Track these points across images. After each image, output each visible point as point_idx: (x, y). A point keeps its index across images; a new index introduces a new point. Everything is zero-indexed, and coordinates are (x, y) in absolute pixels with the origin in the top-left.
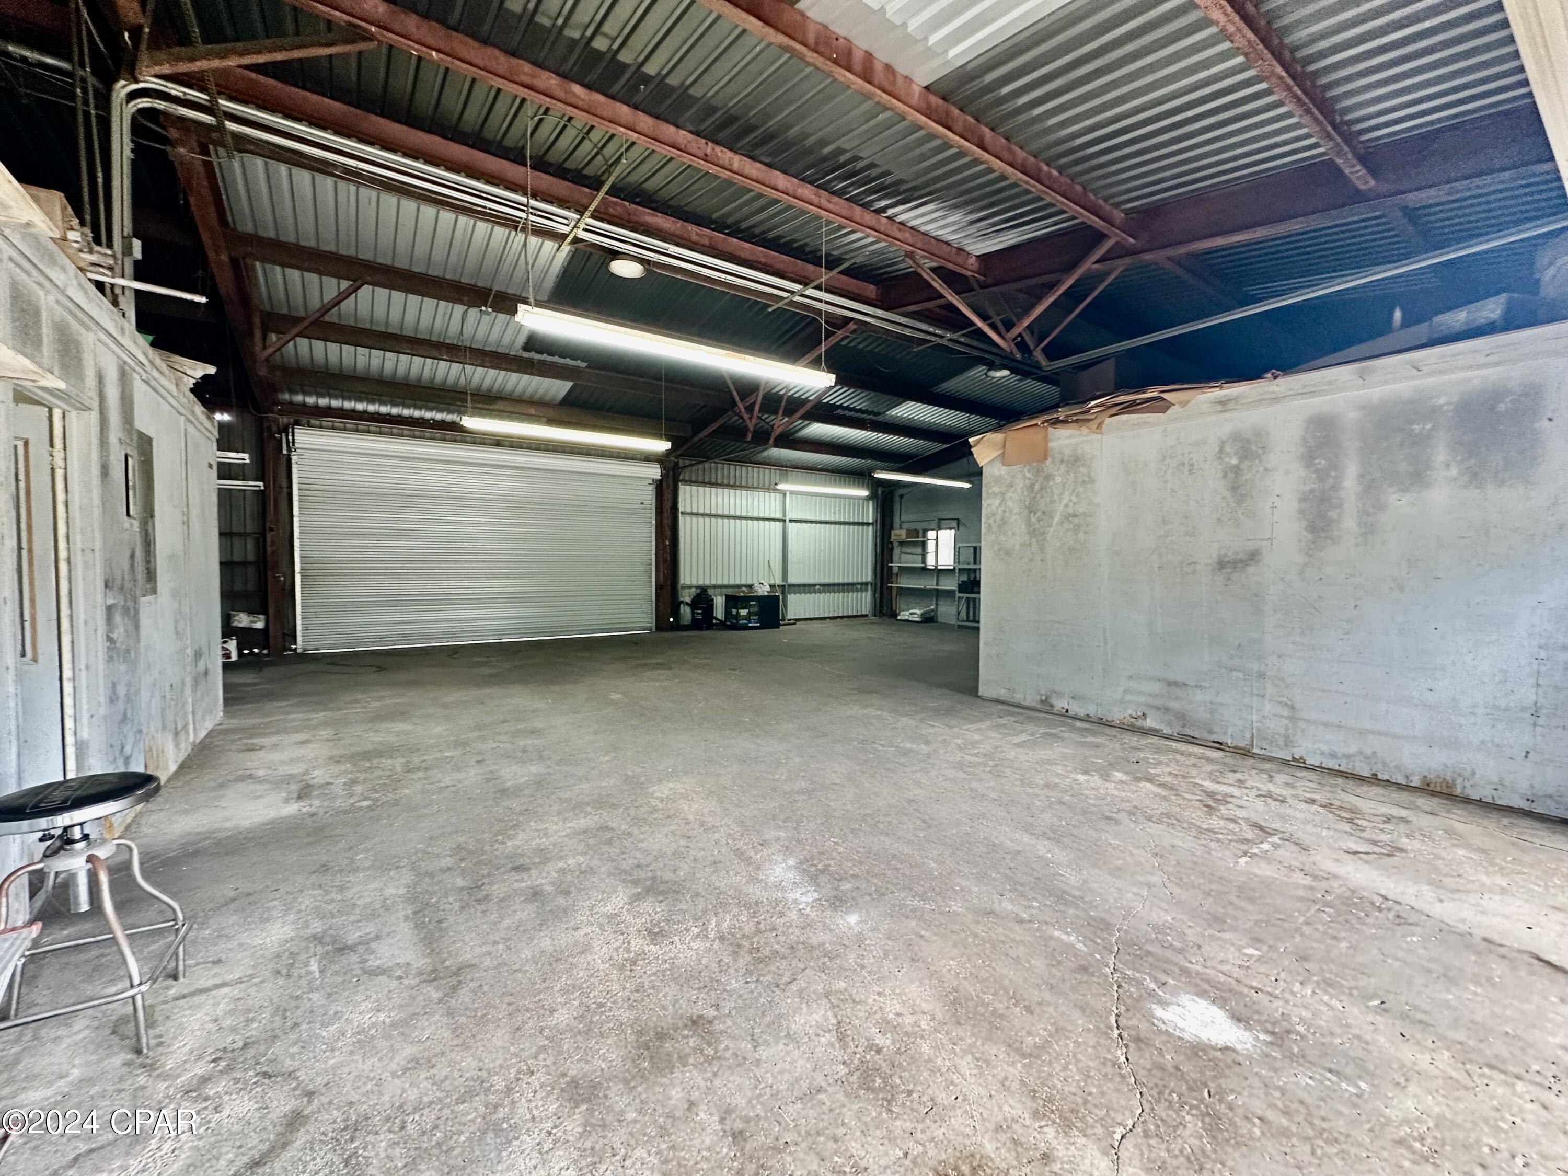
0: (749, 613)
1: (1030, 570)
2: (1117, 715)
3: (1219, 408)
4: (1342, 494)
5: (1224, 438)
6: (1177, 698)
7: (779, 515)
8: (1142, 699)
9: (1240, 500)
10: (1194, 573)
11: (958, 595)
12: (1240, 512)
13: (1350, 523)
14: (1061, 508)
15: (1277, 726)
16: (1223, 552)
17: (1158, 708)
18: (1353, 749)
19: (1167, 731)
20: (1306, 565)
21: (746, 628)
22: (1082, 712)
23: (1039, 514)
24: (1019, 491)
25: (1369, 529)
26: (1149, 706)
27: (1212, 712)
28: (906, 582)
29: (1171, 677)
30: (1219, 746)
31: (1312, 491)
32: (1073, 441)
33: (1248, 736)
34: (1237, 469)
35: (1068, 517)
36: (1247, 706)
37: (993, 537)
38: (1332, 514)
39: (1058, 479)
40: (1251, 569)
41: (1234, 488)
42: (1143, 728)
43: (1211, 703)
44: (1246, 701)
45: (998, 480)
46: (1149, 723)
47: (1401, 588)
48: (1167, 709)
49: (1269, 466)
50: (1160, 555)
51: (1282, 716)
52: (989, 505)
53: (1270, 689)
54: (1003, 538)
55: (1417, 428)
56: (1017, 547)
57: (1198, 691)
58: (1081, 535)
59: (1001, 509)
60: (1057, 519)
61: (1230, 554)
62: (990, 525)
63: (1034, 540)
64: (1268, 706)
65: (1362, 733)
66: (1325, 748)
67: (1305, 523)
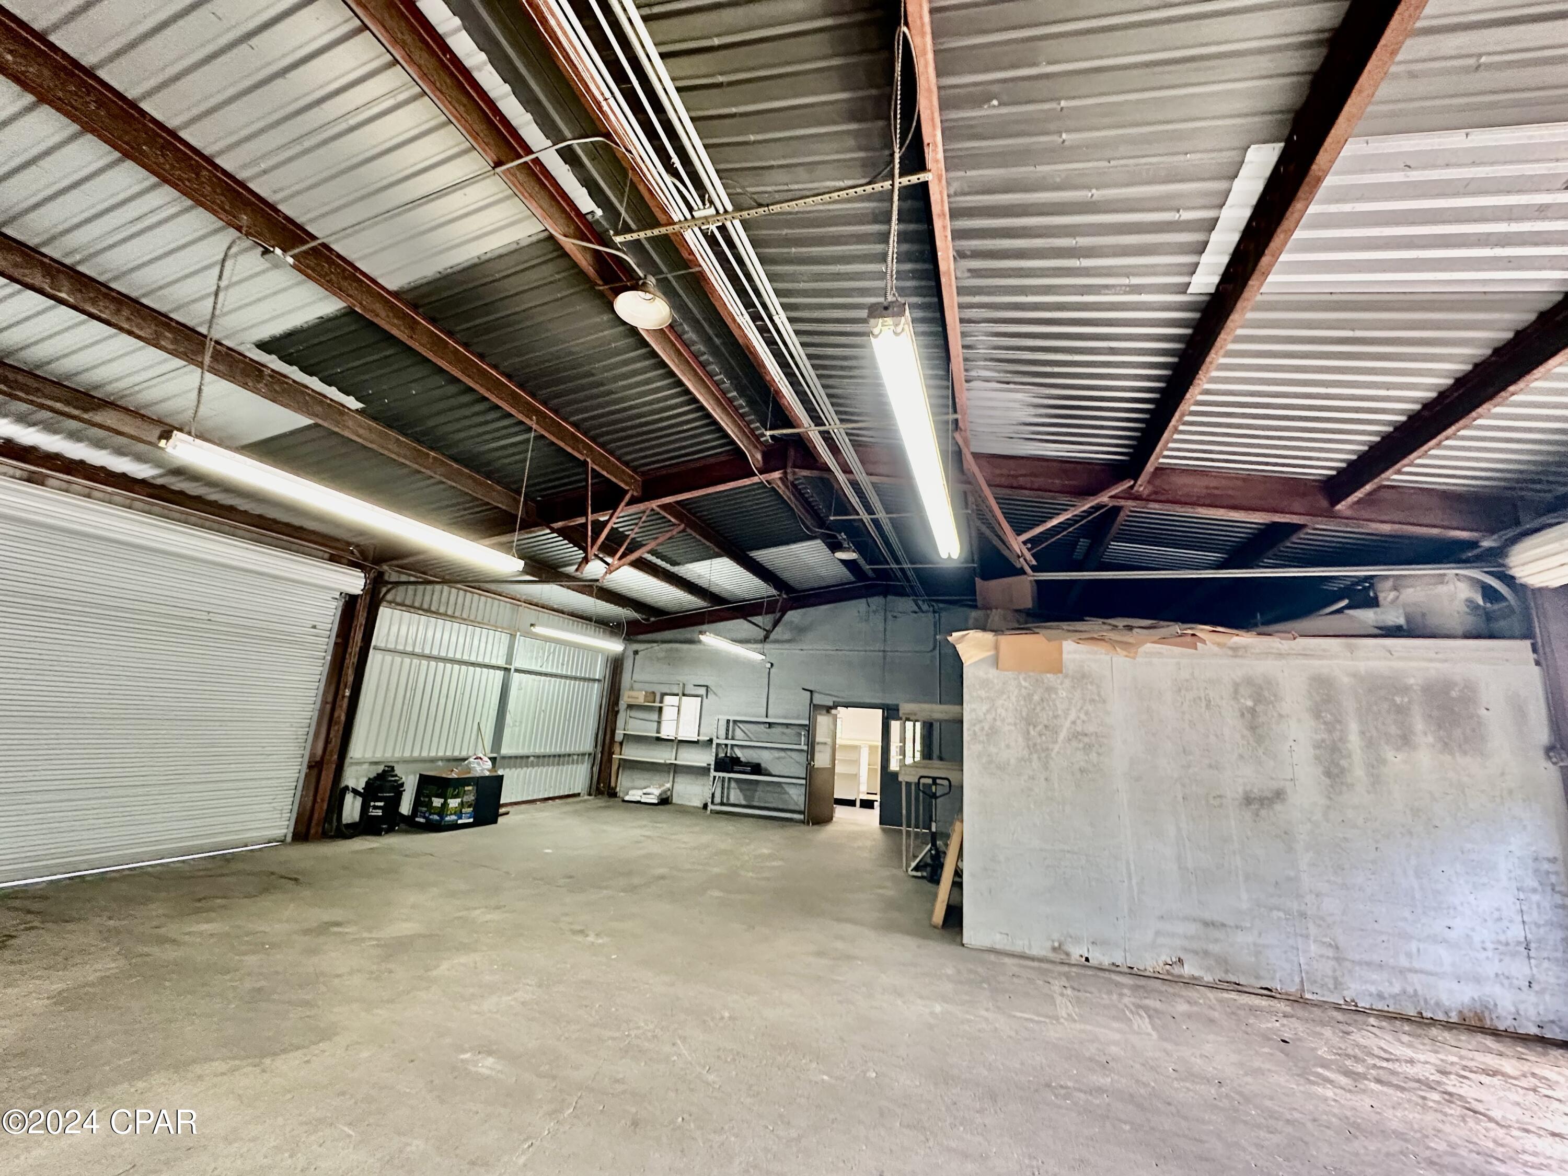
0: (462, 804)
1: (1031, 789)
2: (1151, 962)
3: (1230, 653)
4: (1349, 746)
5: (1238, 680)
6: (1216, 941)
7: (501, 662)
8: (1178, 942)
9: (1260, 740)
10: (1221, 806)
11: (713, 773)
12: (1261, 751)
13: (1359, 772)
14: (1067, 724)
15: (1326, 968)
16: (1248, 788)
17: (1196, 953)
18: (1396, 989)
19: (1208, 978)
20: (1329, 807)
21: (455, 827)
22: (1106, 962)
23: (1040, 727)
24: (1013, 699)
25: (1376, 781)
26: (1185, 950)
27: (1257, 954)
28: (632, 753)
29: (1207, 916)
30: (1269, 993)
31: (1323, 741)
32: (1077, 656)
33: (1297, 980)
34: (1253, 711)
35: (1076, 736)
36: (1292, 947)
37: (979, 747)
38: (1343, 763)
39: (1063, 693)
40: (1278, 807)
41: (1253, 728)
42: (1181, 976)
43: (1255, 944)
44: (1291, 942)
45: (985, 683)
46: (1188, 970)
47: (1410, 833)
48: (1206, 953)
49: (1283, 713)
50: (1183, 785)
51: (1328, 958)
52: (974, 710)
53: (1313, 930)
54: (993, 750)
55: (1398, 700)
56: (1013, 761)
57: (1240, 932)
58: (1093, 756)
59: (990, 717)
60: (1063, 735)
61: (1256, 790)
62: (975, 733)
63: (1035, 756)
64: (1313, 948)
65: (1402, 972)
66: (1373, 989)
67: (1321, 769)
